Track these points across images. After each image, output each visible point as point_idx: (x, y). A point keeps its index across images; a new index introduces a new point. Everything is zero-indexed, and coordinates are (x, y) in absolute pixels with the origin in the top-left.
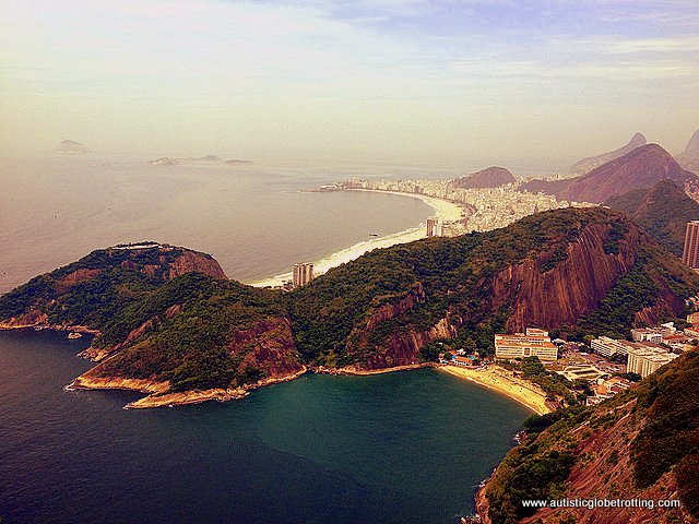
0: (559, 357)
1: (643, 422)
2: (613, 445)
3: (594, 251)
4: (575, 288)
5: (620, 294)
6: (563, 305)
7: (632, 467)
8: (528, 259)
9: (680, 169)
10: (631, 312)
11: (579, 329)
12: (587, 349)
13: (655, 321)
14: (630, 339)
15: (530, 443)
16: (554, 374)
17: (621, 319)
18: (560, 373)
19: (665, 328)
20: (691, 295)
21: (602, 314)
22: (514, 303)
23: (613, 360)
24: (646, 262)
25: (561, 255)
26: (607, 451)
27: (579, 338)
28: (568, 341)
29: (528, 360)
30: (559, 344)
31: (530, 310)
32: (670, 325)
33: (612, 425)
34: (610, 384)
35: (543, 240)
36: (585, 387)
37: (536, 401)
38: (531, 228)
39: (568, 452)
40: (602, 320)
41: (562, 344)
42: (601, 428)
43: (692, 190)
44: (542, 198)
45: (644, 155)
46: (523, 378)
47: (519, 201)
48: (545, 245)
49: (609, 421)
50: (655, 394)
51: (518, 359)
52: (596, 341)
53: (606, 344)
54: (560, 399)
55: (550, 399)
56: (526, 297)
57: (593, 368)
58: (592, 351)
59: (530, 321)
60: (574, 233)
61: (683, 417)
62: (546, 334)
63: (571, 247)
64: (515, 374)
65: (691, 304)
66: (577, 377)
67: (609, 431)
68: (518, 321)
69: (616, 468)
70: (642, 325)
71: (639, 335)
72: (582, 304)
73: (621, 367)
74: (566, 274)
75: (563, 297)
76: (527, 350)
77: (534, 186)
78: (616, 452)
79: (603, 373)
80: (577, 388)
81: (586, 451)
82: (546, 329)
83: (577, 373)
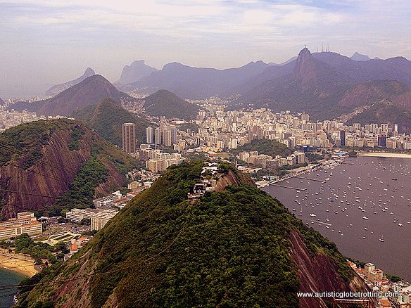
0: (43, 231)
1: (96, 263)
2: (78, 285)
3: (61, 150)
4: (51, 178)
5: (83, 177)
6: (43, 192)
7: (90, 297)
8: (13, 161)
9: (117, 90)
10: (92, 188)
11: (57, 207)
12: (64, 220)
13: (108, 192)
14: (93, 207)
15: (22, 301)
16: (40, 243)
17: (86, 194)
18: (44, 242)
19: (114, 195)
20: (129, 171)
21: (73, 193)
22: (6, 195)
23: (83, 224)
24: (98, 153)
25: (37, 154)
26: (75, 291)
27: (58, 213)
28: (49, 217)
29: (21, 237)
30: (43, 221)
31: (18, 199)
32: (117, 193)
33: (78, 271)
34: (79, 242)
35: (23, 145)
36: (63, 248)
37: (27, 267)
38: (13, 137)
39: (49, 300)
40: (73, 197)
41: (45, 220)
42: (70, 275)
43: (126, 104)
44: (25, 115)
45: (93, 82)
46: (17, 252)
47: (8, 118)
48: (24, 149)
49: (75, 269)
50: (103, 242)
51: (12, 239)
52: (69, 213)
53: (77, 214)
54: (44, 261)
55: (38, 263)
56: (15, 190)
57: (69, 233)
58: (67, 221)
59: (20, 208)
60: (46, 138)
61: (119, 253)
62: (32, 215)
63: (44, 149)
64: (10, 251)
65: (130, 177)
66: (57, 242)
67: (76, 276)
68: (10, 209)
69: (81, 302)
70: (100, 196)
71: (98, 203)
72: (57, 188)
73: (87, 228)
74: (43, 169)
75: (42, 185)
76: (19, 230)
77: (20, 106)
78: (80, 289)
79: (76, 235)
80: (57, 250)
81: (61, 295)
82: (32, 210)
83: (57, 239)
